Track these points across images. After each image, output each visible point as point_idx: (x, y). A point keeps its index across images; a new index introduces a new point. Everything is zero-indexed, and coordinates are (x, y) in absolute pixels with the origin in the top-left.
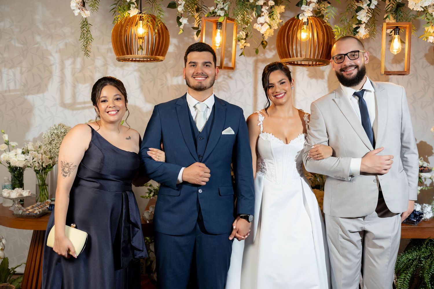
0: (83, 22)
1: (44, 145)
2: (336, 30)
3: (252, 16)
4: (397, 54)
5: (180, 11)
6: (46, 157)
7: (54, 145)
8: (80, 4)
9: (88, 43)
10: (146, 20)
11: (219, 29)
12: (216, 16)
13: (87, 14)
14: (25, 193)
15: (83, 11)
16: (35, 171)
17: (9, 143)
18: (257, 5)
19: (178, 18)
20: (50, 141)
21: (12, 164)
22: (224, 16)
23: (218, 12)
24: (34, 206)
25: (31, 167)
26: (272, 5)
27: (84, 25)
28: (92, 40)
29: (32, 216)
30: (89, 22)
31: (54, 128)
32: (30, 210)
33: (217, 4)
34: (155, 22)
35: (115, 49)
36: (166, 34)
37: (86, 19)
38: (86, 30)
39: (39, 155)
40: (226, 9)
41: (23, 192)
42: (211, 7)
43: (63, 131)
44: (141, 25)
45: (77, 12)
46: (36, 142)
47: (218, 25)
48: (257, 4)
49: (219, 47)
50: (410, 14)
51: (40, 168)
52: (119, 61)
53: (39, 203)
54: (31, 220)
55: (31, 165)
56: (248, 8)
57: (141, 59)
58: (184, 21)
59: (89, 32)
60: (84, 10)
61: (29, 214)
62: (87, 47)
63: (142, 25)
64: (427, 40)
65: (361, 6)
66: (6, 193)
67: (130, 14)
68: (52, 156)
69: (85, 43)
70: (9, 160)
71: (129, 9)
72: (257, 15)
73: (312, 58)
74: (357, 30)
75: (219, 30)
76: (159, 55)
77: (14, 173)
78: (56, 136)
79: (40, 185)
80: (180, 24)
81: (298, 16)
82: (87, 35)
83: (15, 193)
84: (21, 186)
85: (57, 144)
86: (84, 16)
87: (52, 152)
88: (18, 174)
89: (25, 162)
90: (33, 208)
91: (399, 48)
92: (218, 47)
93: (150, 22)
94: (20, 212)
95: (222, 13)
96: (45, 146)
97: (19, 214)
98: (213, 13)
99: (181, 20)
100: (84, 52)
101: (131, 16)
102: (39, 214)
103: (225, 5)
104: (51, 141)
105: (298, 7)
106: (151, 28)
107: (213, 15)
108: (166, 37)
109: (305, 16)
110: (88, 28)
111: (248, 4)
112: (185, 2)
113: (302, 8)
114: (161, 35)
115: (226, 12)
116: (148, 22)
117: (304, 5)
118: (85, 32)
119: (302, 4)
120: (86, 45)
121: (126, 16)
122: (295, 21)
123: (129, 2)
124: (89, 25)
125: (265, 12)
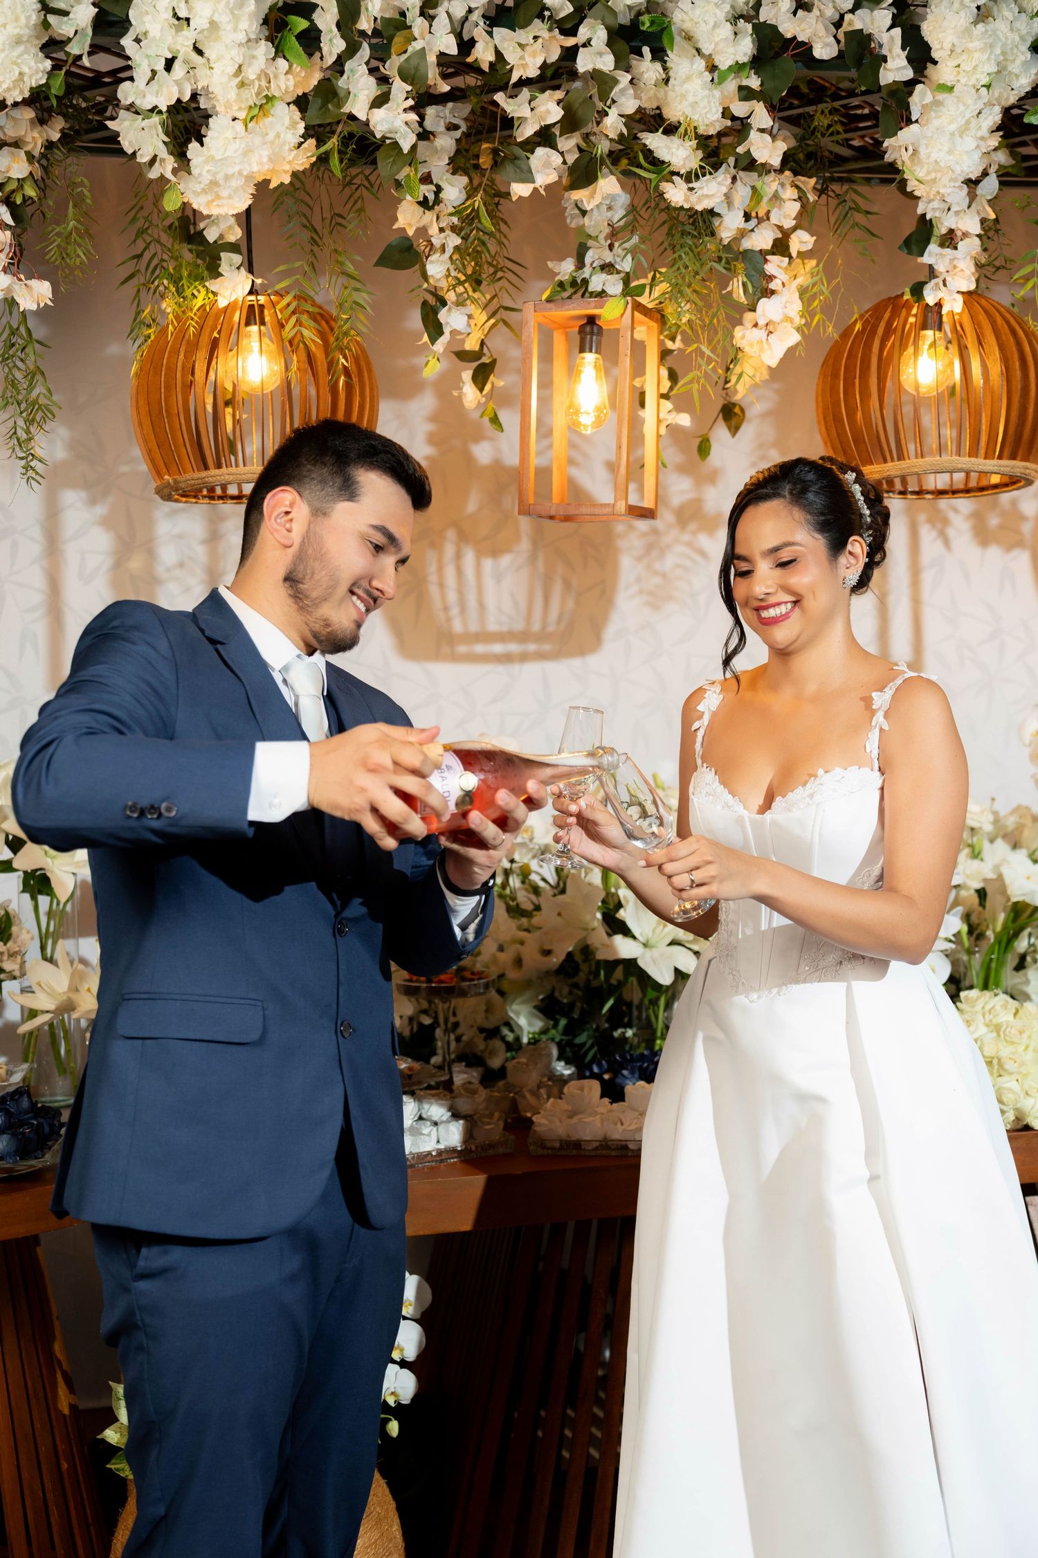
0: (8, 329)
3: (730, 293)
5: (438, 276)
8: (7, 250)
9: (37, 418)
11: (591, 351)
12: (580, 293)
13: (35, 295)
15: (20, 280)
18: (746, 251)
19: (429, 312)
22: (624, 294)
23: (594, 278)
26: (804, 248)
27: (13, 345)
28: (53, 408)
30: (34, 336)
33: (584, 250)
35: (153, 444)
37: (24, 314)
38: (22, 366)
40: (626, 265)
42: (558, 260)
44: (255, 345)
47: (586, 334)
48: (747, 244)
49: (596, 421)
52: (168, 498)
56: (718, 262)
58: (452, 319)
59: (39, 377)
60: (23, 276)
62: (30, 439)
63: (258, 344)
67: (215, 294)
69: (21, 423)
71: (215, 273)
72: (750, 290)
75: (590, 357)
80: (435, 329)
81: (917, 290)
82: (29, 390)
86: (25, 304)
92: (590, 428)
93: (310, 324)
95: (612, 284)
98: (573, 283)
99: (443, 315)
101: (222, 303)
103: (618, 249)
105: (910, 253)
106: (319, 354)
107: (570, 291)
108: (372, 390)
109: (950, 291)
110: (32, 357)
111: (711, 246)
112: (458, 241)
113: (927, 259)
114: (355, 380)
115: (627, 281)
116: (301, 325)
117: (933, 247)
118: (19, 375)
119: (927, 242)
120: (28, 432)
121: (199, 302)
122: (904, 312)
123: (215, 242)
124: (38, 347)
125: (782, 276)
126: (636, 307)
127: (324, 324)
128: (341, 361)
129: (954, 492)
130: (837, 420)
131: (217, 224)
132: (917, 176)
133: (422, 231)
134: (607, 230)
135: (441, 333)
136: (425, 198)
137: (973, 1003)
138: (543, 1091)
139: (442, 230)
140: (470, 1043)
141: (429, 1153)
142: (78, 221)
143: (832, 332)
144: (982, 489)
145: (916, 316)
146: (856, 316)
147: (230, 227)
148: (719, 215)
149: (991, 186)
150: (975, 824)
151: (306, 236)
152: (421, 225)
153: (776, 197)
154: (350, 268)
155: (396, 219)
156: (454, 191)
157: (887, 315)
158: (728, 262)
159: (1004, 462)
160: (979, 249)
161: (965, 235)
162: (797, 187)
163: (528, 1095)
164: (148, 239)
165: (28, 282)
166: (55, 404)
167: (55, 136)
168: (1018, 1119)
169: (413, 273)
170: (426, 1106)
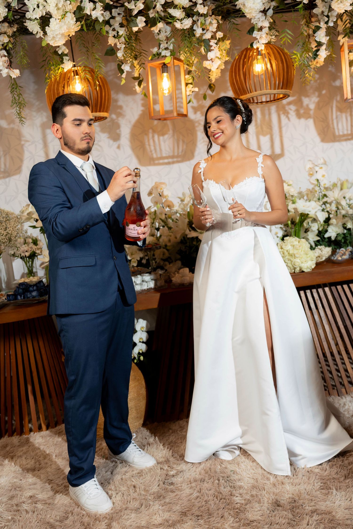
0: (11, 84)
2: (295, 56)
3: (201, 52)
5: (120, 57)
8: (6, 63)
9: (22, 107)
10: (84, 73)
12: (160, 57)
13: (16, 73)
15: (11, 70)
18: (204, 39)
19: (119, 66)
22: (171, 55)
23: (162, 52)
26: (220, 37)
27: (13, 88)
28: (26, 104)
30: (18, 85)
33: (160, 44)
34: (94, 73)
36: (107, 87)
37: (14, 79)
38: (16, 93)
40: (171, 47)
42: (153, 48)
44: (77, 81)
45: (5, 72)
47: (163, 68)
48: (205, 37)
49: (168, 93)
56: (195, 43)
58: (126, 68)
59: (21, 96)
62: (20, 113)
65: (318, 24)
67: (63, 68)
69: (18, 108)
71: (62, 62)
72: (206, 50)
74: (318, 53)
75: (165, 74)
76: (102, 112)
80: (122, 71)
81: (252, 45)
82: (19, 100)
86: (13, 77)
93: (88, 73)
95: (168, 53)
98: (158, 54)
99: (123, 67)
100: (19, 119)
101: (65, 70)
103: (169, 43)
105: (250, 34)
106: (91, 81)
107: (157, 57)
108: (108, 90)
109: (260, 44)
110: (18, 91)
111: (194, 39)
112: (124, 46)
113: (254, 35)
114: (102, 87)
115: (171, 52)
116: (86, 74)
117: (255, 32)
118: (16, 96)
119: (254, 31)
120: (20, 111)
121: (60, 71)
122: (249, 51)
123: (62, 53)
124: (20, 88)
125: (214, 45)
126: (175, 58)
127: (93, 73)
128: (97, 83)
129: (271, 101)
130: (234, 84)
131: (61, 49)
132: (246, 11)
133: (115, 44)
134: (165, 38)
135: (124, 72)
136: (115, 35)
137: (287, 240)
138: (176, 273)
139: (120, 43)
140: (159, 263)
141: (145, 290)
142: (24, 52)
143: (232, 61)
144: (278, 99)
145: (256, 52)
147: (65, 49)
148: (195, 30)
149: (270, 12)
150: (292, 194)
151: (84, 50)
152: (115, 43)
153: (211, 23)
154: (97, 57)
155: (108, 42)
156: (122, 32)
157: (244, 53)
158: (198, 43)
159: (279, 90)
160: (268, 31)
161: (265, 27)
162: (216, 19)
163: (172, 274)
164: (47, 56)
165: (13, 70)
166: (26, 103)
167: (15, 30)
168: (300, 269)
170: (144, 277)
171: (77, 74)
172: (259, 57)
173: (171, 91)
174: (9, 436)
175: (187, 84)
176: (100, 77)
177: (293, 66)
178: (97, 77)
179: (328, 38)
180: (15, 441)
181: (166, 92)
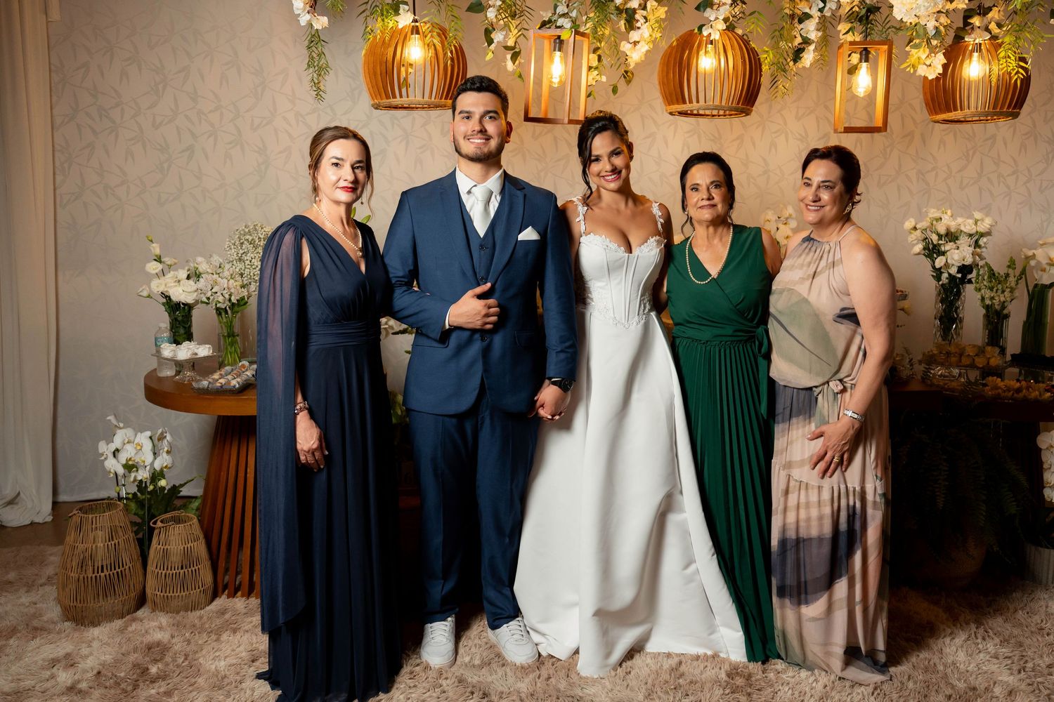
0: (310, 36)
1: (228, 263)
2: (766, 56)
3: (619, 28)
4: (865, 96)
5: (492, 17)
6: (235, 284)
7: (248, 262)
8: (309, 3)
9: (322, 74)
10: (430, 35)
11: (558, 51)
12: (554, 26)
13: (321, 22)
14: (204, 351)
15: (315, 16)
16: (218, 309)
17: (162, 260)
18: (627, 9)
19: (488, 33)
20: (240, 255)
21: (175, 298)
22: (571, 28)
23: (559, 19)
24: (223, 372)
25: (208, 304)
27: (312, 42)
28: (329, 69)
29: (226, 391)
30: (321, 38)
31: (247, 230)
32: (222, 381)
33: (556, 6)
34: (446, 38)
35: (370, 86)
37: (317, 30)
38: (316, 51)
39: (222, 281)
40: (573, 14)
41: (198, 348)
42: (546, 10)
43: (262, 237)
44: (417, 42)
45: (304, 19)
46: (211, 256)
47: (557, 43)
48: (628, 6)
49: (560, 82)
50: (888, 26)
51: (225, 305)
52: (376, 108)
53: (228, 368)
54: (227, 397)
55: (208, 299)
56: (612, 14)
57: (417, 106)
58: (498, 37)
59: (323, 55)
60: (316, 14)
61: (221, 387)
62: (319, 83)
64: (915, 71)
65: (807, 10)
66: (168, 350)
67: (397, 22)
68: (245, 282)
69: (315, 75)
70: (167, 291)
71: (397, 12)
72: (627, 26)
73: (723, 104)
74: (801, 55)
75: (558, 54)
77: (174, 313)
78: (252, 246)
79: (225, 334)
80: (490, 42)
81: (700, 28)
82: (319, 62)
83: (185, 351)
84: (189, 337)
85: (253, 260)
86: (317, 26)
87: (246, 275)
88: (183, 316)
89: (196, 294)
90: (222, 376)
91: (869, 86)
92: (557, 84)
93: (437, 37)
94: (205, 383)
95: (567, 23)
96: (231, 264)
97: (203, 389)
98: (551, 21)
99: (492, 36)
100: (316, 93)
101: (400, 26)
102: (239, 388)
103: (571, 7)
104: (242, 254)
105: (700, 12)
106: (440, 50)
107: (549, 25)
109: (713, 30)
110: (320, 47)
113: (706, 14)
114: (456, 61)
115: (574, 22)
116: (433, 37)
117: (709, 10)
118: (315, 56)
119: (708, 6)
120: (318, 79)
121: (391, 26)
122: (694, 39)
124: (323, 43)
125: (642, 21)
126: (577, 33)
127: (443, 36)
128: (449, 54)
129: (719, 116)
135: (493, 42)
143: (664, 45)
146: (674, 39)
154: (454, 12)
158: (617, 14)
160: (728, 9)
165: (319, 17)
166: (329, 67)
169: (481, 15)
171: (418, 33)
172: (710, 46)
173: (563, 80)
174: (229, 597)
175: (590, 68)
176: (455, 46)
177: (761, 71)
178: (450, 46)
179: (820, 34)
180: (239, 605)
181: (556, 80)
